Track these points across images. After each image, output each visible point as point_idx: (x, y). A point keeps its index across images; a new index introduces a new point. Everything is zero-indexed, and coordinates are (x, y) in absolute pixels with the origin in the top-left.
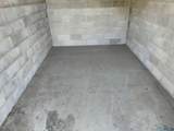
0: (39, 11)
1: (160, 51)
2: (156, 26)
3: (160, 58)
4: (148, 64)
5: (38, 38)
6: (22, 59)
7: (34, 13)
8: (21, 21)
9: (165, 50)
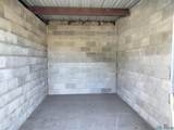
0: (41, 64)
1: (143, 93)
2: (137, 74)
3: (143, 99)
4: (136, 108)
5: (37, 85)
6: (22, 98)
7: (37, 64)
8: (28, 67)
9: (146, 92)
